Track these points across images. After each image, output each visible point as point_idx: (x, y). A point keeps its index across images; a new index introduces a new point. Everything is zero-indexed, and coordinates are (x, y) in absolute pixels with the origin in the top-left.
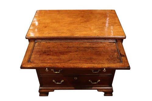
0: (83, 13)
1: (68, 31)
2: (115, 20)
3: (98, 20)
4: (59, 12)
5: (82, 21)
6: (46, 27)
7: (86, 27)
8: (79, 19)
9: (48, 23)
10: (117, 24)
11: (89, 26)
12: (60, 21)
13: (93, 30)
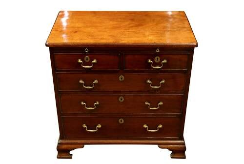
0: (133, 15)
1: (109, 37)
2: (184, 24)
3: (157, 24)
4: (95, 13)
5: (131, 25)
6: (76, 32)
7: (138, 32)
8: (127, 23)
9: (78, 27)
10: (186, 29)
11: (142, 31)
12: (98, 25)
13: (149, 36)
